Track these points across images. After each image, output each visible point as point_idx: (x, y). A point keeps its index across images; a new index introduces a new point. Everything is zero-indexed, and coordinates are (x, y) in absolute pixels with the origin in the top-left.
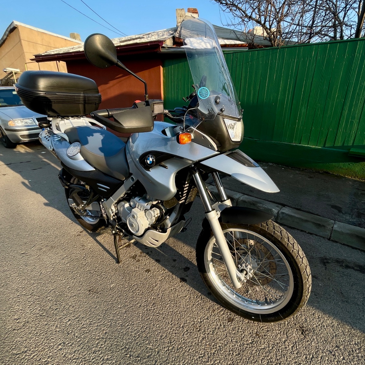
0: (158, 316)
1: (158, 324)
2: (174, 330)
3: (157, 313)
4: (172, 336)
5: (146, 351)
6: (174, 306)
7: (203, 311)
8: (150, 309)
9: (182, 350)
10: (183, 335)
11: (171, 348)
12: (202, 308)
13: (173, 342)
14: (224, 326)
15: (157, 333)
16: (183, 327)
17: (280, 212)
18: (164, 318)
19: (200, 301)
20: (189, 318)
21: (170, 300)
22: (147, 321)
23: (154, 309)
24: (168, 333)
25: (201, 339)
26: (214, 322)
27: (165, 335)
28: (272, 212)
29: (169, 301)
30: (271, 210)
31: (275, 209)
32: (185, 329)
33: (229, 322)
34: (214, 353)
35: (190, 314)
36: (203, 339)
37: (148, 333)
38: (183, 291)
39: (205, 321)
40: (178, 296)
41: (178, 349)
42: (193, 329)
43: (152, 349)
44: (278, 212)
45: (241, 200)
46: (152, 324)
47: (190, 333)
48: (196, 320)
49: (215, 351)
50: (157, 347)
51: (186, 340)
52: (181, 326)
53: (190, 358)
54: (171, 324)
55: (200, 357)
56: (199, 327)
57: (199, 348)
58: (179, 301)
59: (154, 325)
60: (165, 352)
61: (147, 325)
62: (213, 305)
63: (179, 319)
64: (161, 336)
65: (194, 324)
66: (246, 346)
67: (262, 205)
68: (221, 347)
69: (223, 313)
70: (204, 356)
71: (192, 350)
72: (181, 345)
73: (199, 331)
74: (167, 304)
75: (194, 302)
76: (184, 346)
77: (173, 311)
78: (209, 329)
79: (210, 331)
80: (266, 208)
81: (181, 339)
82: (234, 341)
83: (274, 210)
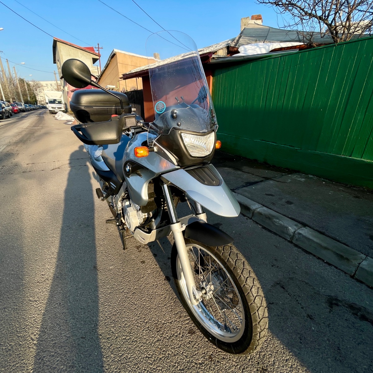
0: (132, 305)
1: (128, 313)
2: (138, 322)
3: (132, 302)
4: (134, 327)
5: (108, 333)
6: (149, 300)
7: (170, 314)
8: (129, 297)
9: (136, 344)
10: (143, 330)
11: (128, 338)
12: (171, 311)
13: (132, 333)
14: (182, 335)
15: (124, 320)
16: (147, 322)
17: (296, 232)
18: (135, 308)
19: (172, 304)
20: (156, 316)
21: (148, 294)
22: (122, 307)
23: (132, 298)
24: (132, 324)
25: (156, 339)
26: (175, 329)
27: (129, 324)
28: (288, 231)
29: (146, 295)
30: (287, 228)
31: (292, 228)
32: (148, 325)
33: (189, 333)
34: (161, 359)
35: (158, 313)
36: (158, 340)
37: (117, 318)
38: (162, 289)
39: (168, 324)
40: (156, 292)
41: (133, 342)
42: (154, 328)
43: (113, 333)
44: (295, 232)
45: (257, 212)
46: (124, 310)
47: (150, 330)
48: (161, 320)
49: (163, 357)
50: (118, 333)
51: (143, 336)
52: (145, 321)
53: (139, 354)
54: (138, 317)
55: (147, 357)
56: (160, 328)
57: (150, 348)
58: (155, 297)
59: (125, 312)
60: (122, 340)
61: (120, 310)
62: (183, 311)
63: (147, 314)
64: (126, 324)
65: (157, 323)
66: (194, 364)
67: (278, 220)
68: (170, 356)
69: (188, 323)
70: (151, 357)
71: (143, 347)
72: (137, 338)
73: (158, 331)
74: (144, 297)
75: (167, 303)
76: (139, 341)
77: (145, 305)
78: (167, 333)
79: (168, 336)
80: (281, 225)
81: (140, 333)
82: (185, 354)
83: (290, 228)
